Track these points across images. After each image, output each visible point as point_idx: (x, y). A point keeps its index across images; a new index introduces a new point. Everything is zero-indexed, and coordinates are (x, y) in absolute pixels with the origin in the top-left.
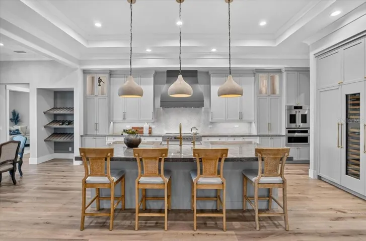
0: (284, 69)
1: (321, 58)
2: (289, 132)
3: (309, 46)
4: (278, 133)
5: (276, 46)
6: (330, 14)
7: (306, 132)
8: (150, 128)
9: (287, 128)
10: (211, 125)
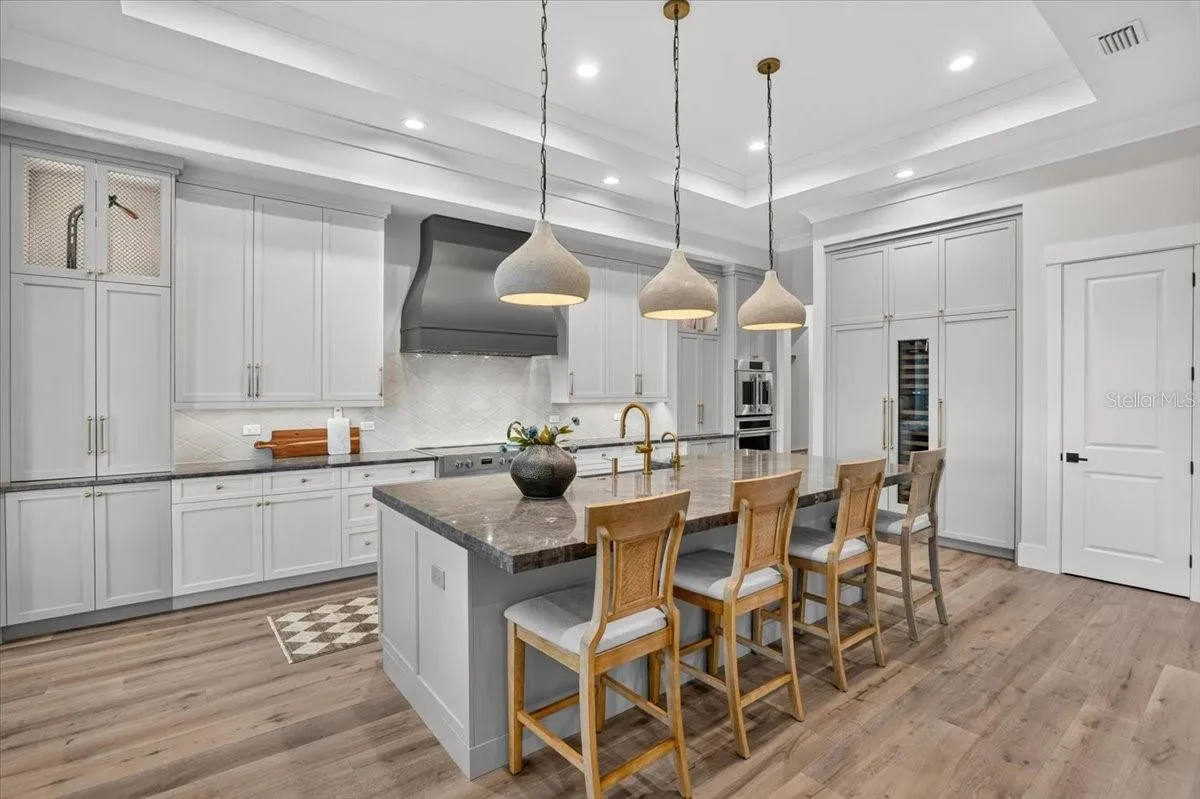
0: (733, 269)
1: (841, 256)
2: (743, 425)
3: (811, 226)
4: (717, 431)
5: (746, 207)
6: (896, 174)
7: (766, 424)
8: (355, 432)
9: (737, 417)
10: (554, 413)
